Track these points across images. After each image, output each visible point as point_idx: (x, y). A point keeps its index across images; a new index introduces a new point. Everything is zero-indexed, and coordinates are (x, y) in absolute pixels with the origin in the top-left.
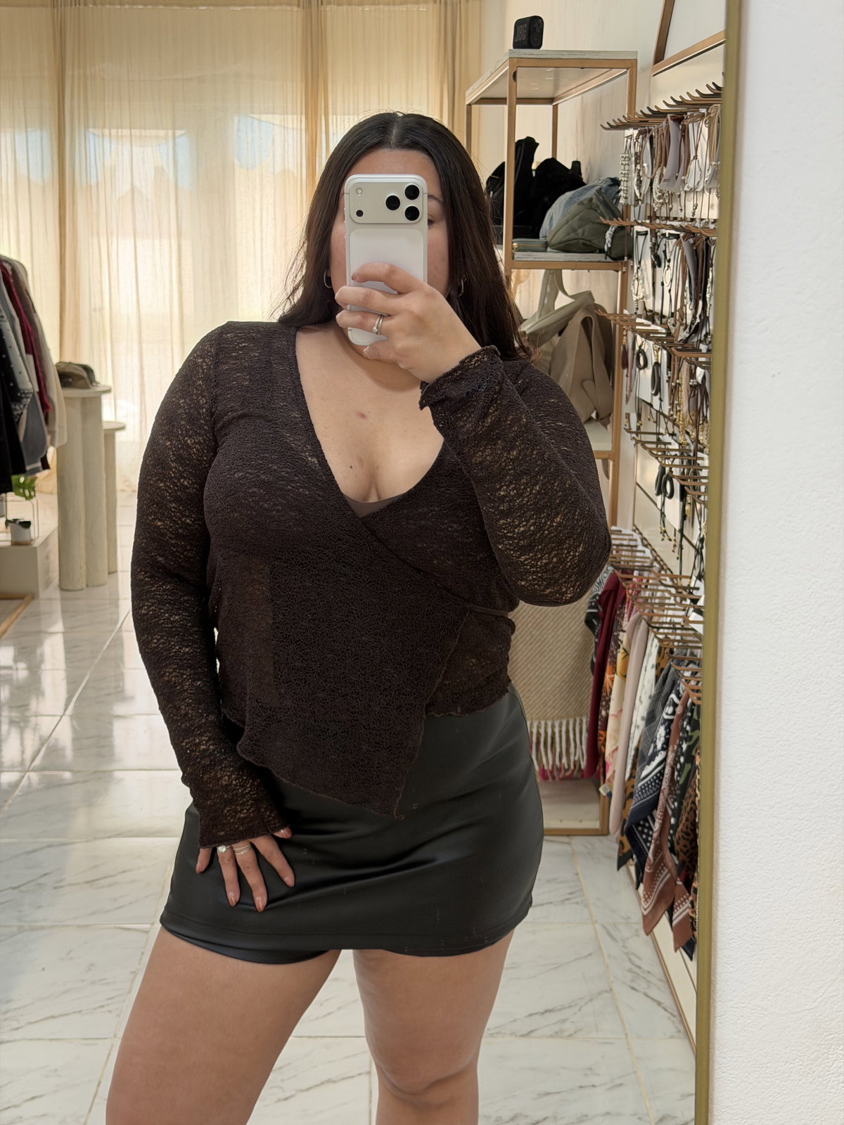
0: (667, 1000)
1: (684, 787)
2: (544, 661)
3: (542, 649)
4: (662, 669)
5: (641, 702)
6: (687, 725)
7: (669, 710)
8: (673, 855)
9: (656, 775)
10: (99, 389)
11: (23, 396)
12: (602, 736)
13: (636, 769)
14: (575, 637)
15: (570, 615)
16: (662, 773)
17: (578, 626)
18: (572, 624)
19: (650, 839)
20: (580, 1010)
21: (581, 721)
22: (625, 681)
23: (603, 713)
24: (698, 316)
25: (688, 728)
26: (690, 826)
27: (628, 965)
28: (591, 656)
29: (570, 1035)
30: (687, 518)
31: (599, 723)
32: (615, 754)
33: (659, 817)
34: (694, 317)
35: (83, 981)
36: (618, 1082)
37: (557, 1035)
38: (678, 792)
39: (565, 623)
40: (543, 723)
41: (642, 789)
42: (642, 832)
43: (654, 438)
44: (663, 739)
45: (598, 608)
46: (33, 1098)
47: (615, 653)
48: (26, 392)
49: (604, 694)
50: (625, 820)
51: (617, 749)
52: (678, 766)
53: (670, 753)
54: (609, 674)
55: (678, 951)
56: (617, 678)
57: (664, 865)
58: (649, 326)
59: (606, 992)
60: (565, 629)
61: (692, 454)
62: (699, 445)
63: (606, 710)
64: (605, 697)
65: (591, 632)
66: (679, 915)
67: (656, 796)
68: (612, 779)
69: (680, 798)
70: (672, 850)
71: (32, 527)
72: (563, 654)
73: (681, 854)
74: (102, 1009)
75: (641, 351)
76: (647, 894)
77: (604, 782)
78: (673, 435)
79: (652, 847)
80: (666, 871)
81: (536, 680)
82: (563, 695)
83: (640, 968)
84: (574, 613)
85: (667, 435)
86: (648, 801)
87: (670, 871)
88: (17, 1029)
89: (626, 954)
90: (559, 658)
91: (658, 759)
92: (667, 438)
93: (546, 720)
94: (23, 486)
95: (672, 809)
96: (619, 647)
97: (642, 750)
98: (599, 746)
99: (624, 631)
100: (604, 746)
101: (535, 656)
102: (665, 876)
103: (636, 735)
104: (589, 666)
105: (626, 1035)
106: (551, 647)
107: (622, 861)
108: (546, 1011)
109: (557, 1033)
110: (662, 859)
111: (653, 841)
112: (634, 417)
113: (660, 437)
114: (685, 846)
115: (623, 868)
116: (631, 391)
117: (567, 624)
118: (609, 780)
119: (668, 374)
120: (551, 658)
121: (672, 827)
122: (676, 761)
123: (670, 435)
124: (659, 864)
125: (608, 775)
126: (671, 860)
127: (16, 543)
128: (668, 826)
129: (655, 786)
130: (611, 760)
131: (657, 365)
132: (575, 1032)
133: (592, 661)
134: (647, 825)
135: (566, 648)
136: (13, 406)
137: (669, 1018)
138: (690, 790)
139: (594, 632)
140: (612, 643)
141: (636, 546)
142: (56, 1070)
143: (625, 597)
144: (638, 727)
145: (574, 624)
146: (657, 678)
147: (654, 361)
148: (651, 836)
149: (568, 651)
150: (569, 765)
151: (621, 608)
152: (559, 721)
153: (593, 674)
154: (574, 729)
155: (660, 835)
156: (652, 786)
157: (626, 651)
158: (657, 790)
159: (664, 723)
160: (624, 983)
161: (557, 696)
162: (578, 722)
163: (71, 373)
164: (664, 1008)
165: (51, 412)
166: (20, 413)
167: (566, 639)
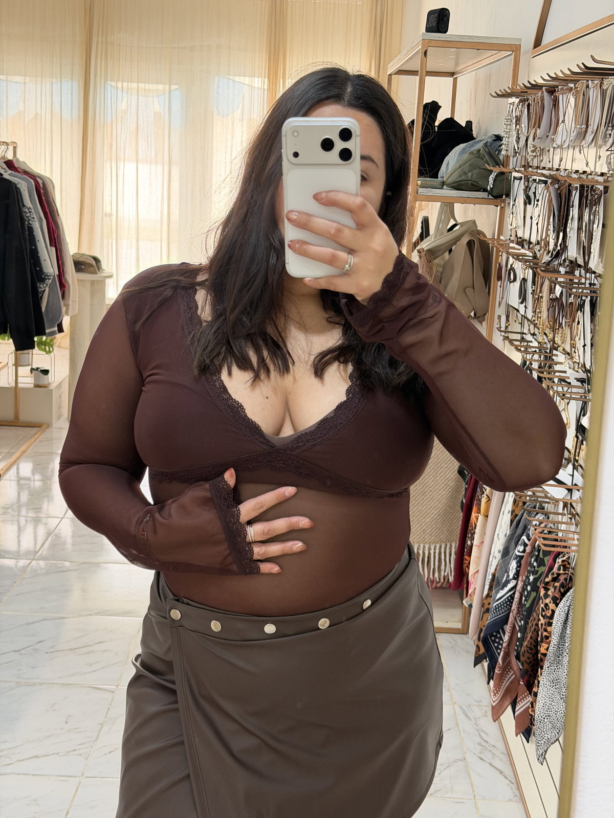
0: (508, 771)
1: (530, 610)
3: (424, 490)
4: (516, 515)
5: (499, 539)
6: (534, 561)
7: (521, 548)
8: (518, 661)
9: (507, 598)
10: (104, 275)
11: (46, 277)
12: (467, 560)
13: (492, 591)
14: (450, 482)
15: (446, 465)
16: (512, 597)
17: (452, 474)
18: (447, 473)
19: (500, 647)
21: (451, 545)
22: (487, 520)
23: (469, 543)
24: (559, 245)
25: (535, 564)
26: (533, 643)
27: (478, 740)
28: (461, 497)
31: (465, 550)
32: (476, 575)
33: (509, 631)
34: (556, 245)
35: (62, 729)
38: (525, 613)
39: (442, 472)
40: (422, 545)
41: (496, 608)
42: (494, 642)
43: (518, 337)
44: (514, 571)
47: (480, 497)
48: (49, 274)
49: (470, 528)
50: (481, 630)
51: (478, 571)
52: (526, 593)
53: (519, 582)
54: (475, 513)
55: (519, 735)
56: (481, 517)
57: (511, 668)
58: (520, 250)
59: (461, 760)
60: (441, 476)
61: (548, 351)
62: (555, 345)
63: (471, 541)
64: (470, 531)
65: (462, 479)
66: (520, 707)
67: (506, 614)
68: (472, 595)
69: (527, 619)
70: (518, 658)
71: (50, 374)
72: (440, 494)
73: (525, 664)
74: (76, 752)
75: (512, 269)
76: (496, 690)
77: (467, 597)
78: (534, 335)
79: (502, 654)
80: (512, 672)
81: (418, 513)
82: (438, 526)
83: (487, 742)
84: (450, 464)
85: (530, 335)
86: (500, 617)
87: (515, 673)
88: (9, 765)
89: (477, 730)
90: (437, 497)
91: (510, 586)
92: (529, 337)
93: (424, 543)
94: (45, 344)
95: (519, 626)
96: (483, 493)
97: (497, 577)
98: (464, 568)
100: (469, 569)
102: (511, 677)
103: (494, 563)
104: (460, 504)
105: (475, 796)
106: (431, 489)
107: (478, 661)
110: (510, 662)
111: (503, 649)
112: (503, 318)
113: (524, 336)
114: (529, 658)
115: (479, 666)
116: (503, 298)
117: (444, 472)
119: (532, 288)
120: (431, 497)
121: (518, 639)
122: (524, 589)
123: (531, 334)
124: (507, 666)
125: (470, 591)
126: (516, 665)
127: (37, 386)
128: (515, 639)
129: (506, 607)
130: (473, 580)
131: (524, 280)
133: (462, 501)
134: (498, 635)
135: (442, 490)
136: (38, 285)
137: (508, 785)
138: (534, 614)
139: (465, 482)
140: (478, 489)
144: (495, 557)
145: (449, 473)
146: (512, 521)
147: (522, 277)
148: (502, 645)
149: (444, 492)
150: (440, 579)
152: (434, 545)
153: (462, 511)
154: (445, 552)
155: (509, 644)
156: (504, 606)
157: (488, 497)
158: (508, 609)
159: (516, 558)
160: (474, 754)
161: (434, 526)
162: (448, 546)
163: (84, 262)
164: (504, 776)
165: (66, 290)
166: (43, 290)
167: (442, 483)
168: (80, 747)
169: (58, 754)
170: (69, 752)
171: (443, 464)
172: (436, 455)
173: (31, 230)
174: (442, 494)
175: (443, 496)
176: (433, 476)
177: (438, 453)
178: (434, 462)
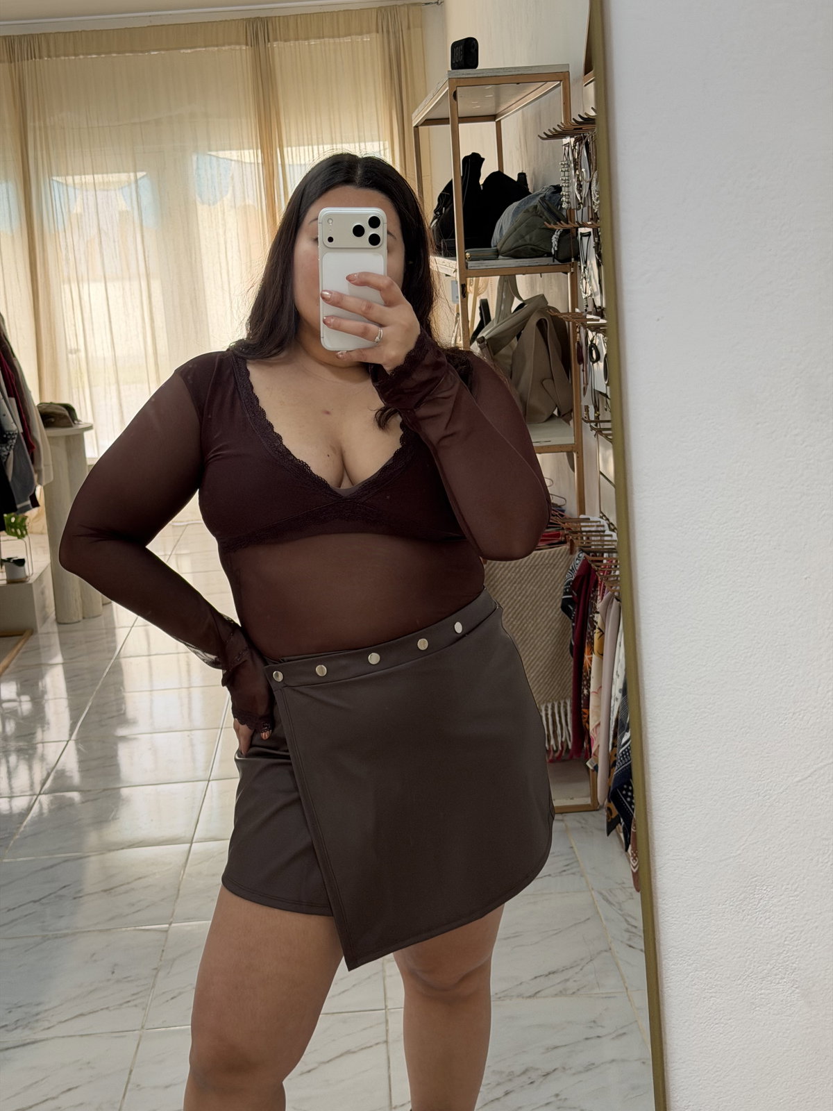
2: (526, 649)
10: (81, 427)
11: (9, 437)
12: (585, 714)
13: (617, 737)
14: (554, 624)
15: (547, 603)
17: (556, 613)
18: (549, 613)
20: (581, 969)
21: (565, 703)
22: (602, 659)
23: (585, 692)
27: (625, 926)
28: (570, 639)
29: (574, 993)
31: (582, 702)
32: (598, 728)
35: (109, 980)
36: (621, 1031)
37: (561, 993)
39: (543, 611)
41: (623, 755)
42: (626, 796)
45: (572, 594)
46: (69, 1090)
47: (591, 634)
48: (11, 433)
49: (585, 674)
50: (610, 787)
51: (599, 724)
54: (588, 654)
56: (594, 657)
58: (598, 320)
59: (606, 951)
60: (543, 618)
63: (587, 689)
64: (585, 677)
65: (568, 618)
68: (596, 754)
71: (26, 565)
74: (130, 1004)
75: (593, 345)
77: (591, 757)
82: (546, 680)
83: (636, 927)
84: (551, 600)
88: (49, 1028)
89: (622, 915)
90: (541, 645)
94: (15, 526)
96: (595, 628)
97: (621, 720)
98: (584, 724)
99: (598, 613)
100: (589, 724)
103: (616, 706)
104: (568, 646)
105: (627, 989)
106: (531, 636)
107: (611, 827)
108: (550, 974)
109: (561, 992)
112: (592, 409)
115: (614, 832)
116: (587, 384)
117: (545, 612)
118: (594, 754)
120: (533, 646)
125: (593, 750)
127: (11, 581)
130: (595, 735)
131: (607, 355)
132: (578, 990)
133: (571, 644)
134: (630, 788)
135: (546, 635)
139: (571, 619)
140: (589, 625)
141: (604, 531)
142: (89, 1063)
143: (597, 580)
144: (617, 699)
145: (551, 613)
147: (605, 352)
149: (548, 638)
150: (557, 747)
151: (593, 592)
153: (572, 655)
154: (559, 713)
157: (601, 630)
160: (622, 942)
161: (541, 681)
162: (562, 705)
163: (53, 413)
165: (35, 451)
166: (6, 453)
167: (546, 626)
168: (134, 997)
169: (107, 1008)
170: (121, 1005)
171: (543, 603)
172: (532, 593)
174: (546, 640)
175: (548, 642)
176: (533, 619)
177: (535, 589)
178: (531, 601)
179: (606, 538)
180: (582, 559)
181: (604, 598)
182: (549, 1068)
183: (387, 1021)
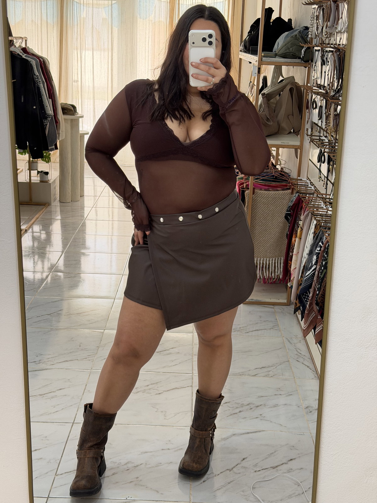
0: (311, 366)
1: (323, 279)
2: (267, 233)
3: (266, 228)
4: (316, 233)
5: (307, 247)
6: (325, 254)
7: (318, 249)
8: (317, 306)
9: (312, 275)
10: (78, 116)
11: (48, 116)
12: (290, 263)
13: (303, 273)
14: (280, 224)
15: (278, 215)
16: (314, 274)
17: (281, 220)
20: (276, 368)
21: (281, 259)
22: (301, 240)
23: (291, 254)
24: (339, 86)
25: (326, 256)
27: (296, 353)
28: (287, 231)
29: (272, 376)
30: (330, 171)
31: (289, 258)
32: (295, 270)
33: (312, 291)
34: (338, 86)
35: (78, 349)
36: (290, 394)
37: (266, 376)
38: (320, 281)
39: (276, 218)
40: (265, 259)
41: (306, 280)
42: (305, 298)
43: (318, 138)
44: (315, 260)
45: (290, 211)
46: (61, 389)
47: (297, 229)
48: (49, 115)
49: (291, 246)
50: (298, 294)
51: (296, 268)
52: (321, 271)
53: (318, 266)
54: (294, 238)
55: (316, 345)
56: (297, 239)
57: (313, 311)
58: (319, 90)
59: (287, 362)
60: (276, 221)
61: (334, 144)
62: (337, 141)
63: (292, 253)
64: (292, 248)
65: (287, 222)
66: (318, 330)
67: (311, 283)
69: (321, 284)
70: (316, 304)
71: (49, 175)
73: (320, 303)
74: (86, 359)
75: (315, 101)
76: (305, 321)
77: (290, 282)
78: (326, 137)
79: (308, 303)
81: (263, 241)
82: (274, 248)
83: (301, 354)
84: (280, 214)
85: (324, 137)
86: (308, 285)
87: (315, 313)
88: (53, 365)
89: (296, 348)
90: (273, 232)
91: (313, 268)
92: (324, 138)
93: (266, 258)
94: (46, 157)
95: (317, 288)
96: (299, 227)
97: (306, 265)
98: (288, 268)
99: (301, 220)
100: (291, 268)
101: (263, 231)
102: (313, 315)
103: (304, 261)
104: (286, 234)
105: (294, 377)
106: (270, 228)
107: (296, 311)
108: (262, 368)
109: (266, 375)
110: (313, 308)
111: (309, 301)
112: (310, 130)
113: (321, 137)
114: (322, 300)
116: (309, 119)
117: (277, 218)
118: (292, 281)
119: (325, 111)
120: (270, 233)
121: (318, 295)
122: (320, 269)
123: (325, 137)
124: (311, 310)
125: (292, 279)
126: (316, 308)
127: (42, 181)
128: (315, 295)
129: (311, 279)
130: (293, 273)
131: (321, 107)
132: (274, 375)
133: (287, 233)
134: (307, 295)
135: (276, 228)
136: (44, 121)
137: (312, 372)
138: (325, 279)
139: (288, 222)
140: (296, 225)
141: (308, 185)
142: (69, 380)
143: (302, 207)
144: (305, 257)
145: (280, 219)
146: (314, 237)
147: (320, 105)
148: (308, 299)
149: (277, 230)
150: (275, 277)
151: (300, 211)
152: (272, 259)
153: (287, 238)
154: (278, 263)
155: (312, 298)
156: (310, 279)
157: (301, 228)
158: (312, 281)
159: (316, 254)
160: (294, 359)
161: (271, 248)
162: (279, 259)
163: (67, 108)
164: (310, 368)
165: (58, 124)
166: (46, 124)
167: (276, 225)
168: (89, 357)
170: (83, 359)
171: (277, 214)
172: (273, 209)
173: (39, 88)
174: (276, 231)
175: (276, 232)
176: (271, 221)
177: (274, 208)
178: (272, 213)
179: (309, 188)
180: (296, 197)
181: (305, 214)
182: (259, 404)
183: (193, 378)
